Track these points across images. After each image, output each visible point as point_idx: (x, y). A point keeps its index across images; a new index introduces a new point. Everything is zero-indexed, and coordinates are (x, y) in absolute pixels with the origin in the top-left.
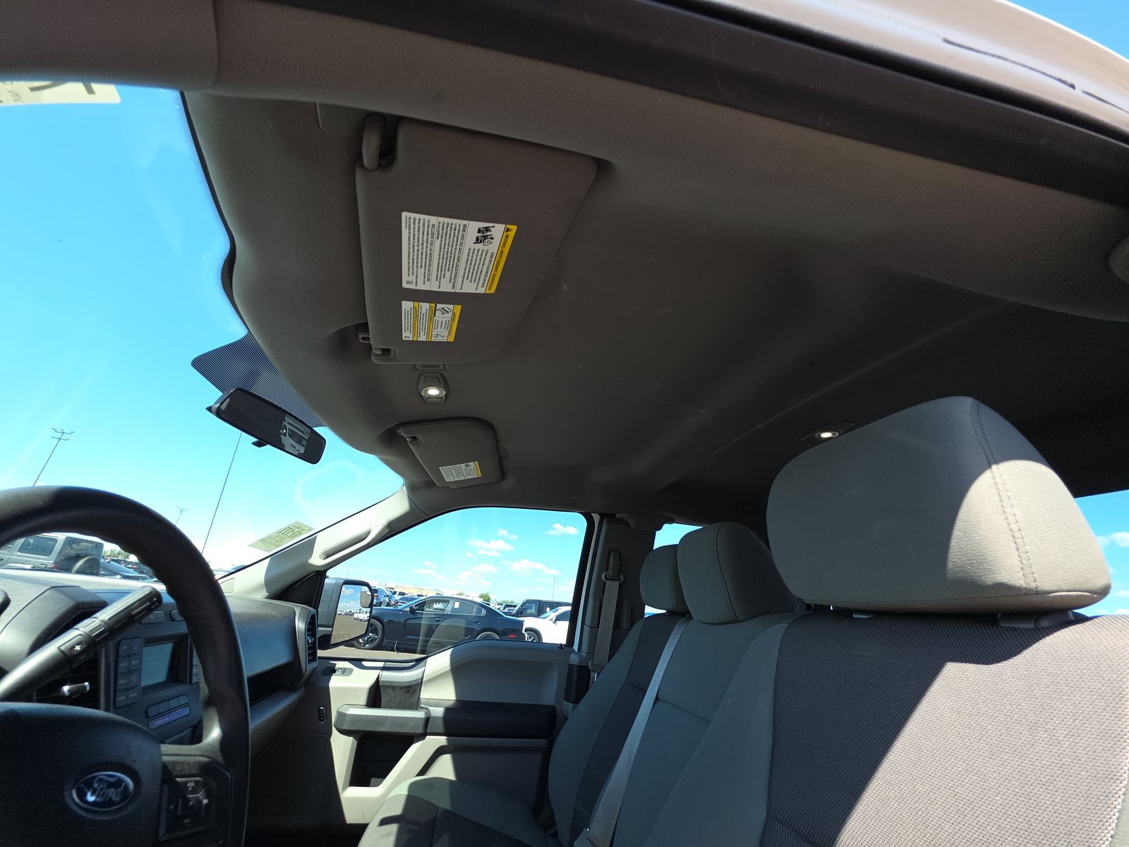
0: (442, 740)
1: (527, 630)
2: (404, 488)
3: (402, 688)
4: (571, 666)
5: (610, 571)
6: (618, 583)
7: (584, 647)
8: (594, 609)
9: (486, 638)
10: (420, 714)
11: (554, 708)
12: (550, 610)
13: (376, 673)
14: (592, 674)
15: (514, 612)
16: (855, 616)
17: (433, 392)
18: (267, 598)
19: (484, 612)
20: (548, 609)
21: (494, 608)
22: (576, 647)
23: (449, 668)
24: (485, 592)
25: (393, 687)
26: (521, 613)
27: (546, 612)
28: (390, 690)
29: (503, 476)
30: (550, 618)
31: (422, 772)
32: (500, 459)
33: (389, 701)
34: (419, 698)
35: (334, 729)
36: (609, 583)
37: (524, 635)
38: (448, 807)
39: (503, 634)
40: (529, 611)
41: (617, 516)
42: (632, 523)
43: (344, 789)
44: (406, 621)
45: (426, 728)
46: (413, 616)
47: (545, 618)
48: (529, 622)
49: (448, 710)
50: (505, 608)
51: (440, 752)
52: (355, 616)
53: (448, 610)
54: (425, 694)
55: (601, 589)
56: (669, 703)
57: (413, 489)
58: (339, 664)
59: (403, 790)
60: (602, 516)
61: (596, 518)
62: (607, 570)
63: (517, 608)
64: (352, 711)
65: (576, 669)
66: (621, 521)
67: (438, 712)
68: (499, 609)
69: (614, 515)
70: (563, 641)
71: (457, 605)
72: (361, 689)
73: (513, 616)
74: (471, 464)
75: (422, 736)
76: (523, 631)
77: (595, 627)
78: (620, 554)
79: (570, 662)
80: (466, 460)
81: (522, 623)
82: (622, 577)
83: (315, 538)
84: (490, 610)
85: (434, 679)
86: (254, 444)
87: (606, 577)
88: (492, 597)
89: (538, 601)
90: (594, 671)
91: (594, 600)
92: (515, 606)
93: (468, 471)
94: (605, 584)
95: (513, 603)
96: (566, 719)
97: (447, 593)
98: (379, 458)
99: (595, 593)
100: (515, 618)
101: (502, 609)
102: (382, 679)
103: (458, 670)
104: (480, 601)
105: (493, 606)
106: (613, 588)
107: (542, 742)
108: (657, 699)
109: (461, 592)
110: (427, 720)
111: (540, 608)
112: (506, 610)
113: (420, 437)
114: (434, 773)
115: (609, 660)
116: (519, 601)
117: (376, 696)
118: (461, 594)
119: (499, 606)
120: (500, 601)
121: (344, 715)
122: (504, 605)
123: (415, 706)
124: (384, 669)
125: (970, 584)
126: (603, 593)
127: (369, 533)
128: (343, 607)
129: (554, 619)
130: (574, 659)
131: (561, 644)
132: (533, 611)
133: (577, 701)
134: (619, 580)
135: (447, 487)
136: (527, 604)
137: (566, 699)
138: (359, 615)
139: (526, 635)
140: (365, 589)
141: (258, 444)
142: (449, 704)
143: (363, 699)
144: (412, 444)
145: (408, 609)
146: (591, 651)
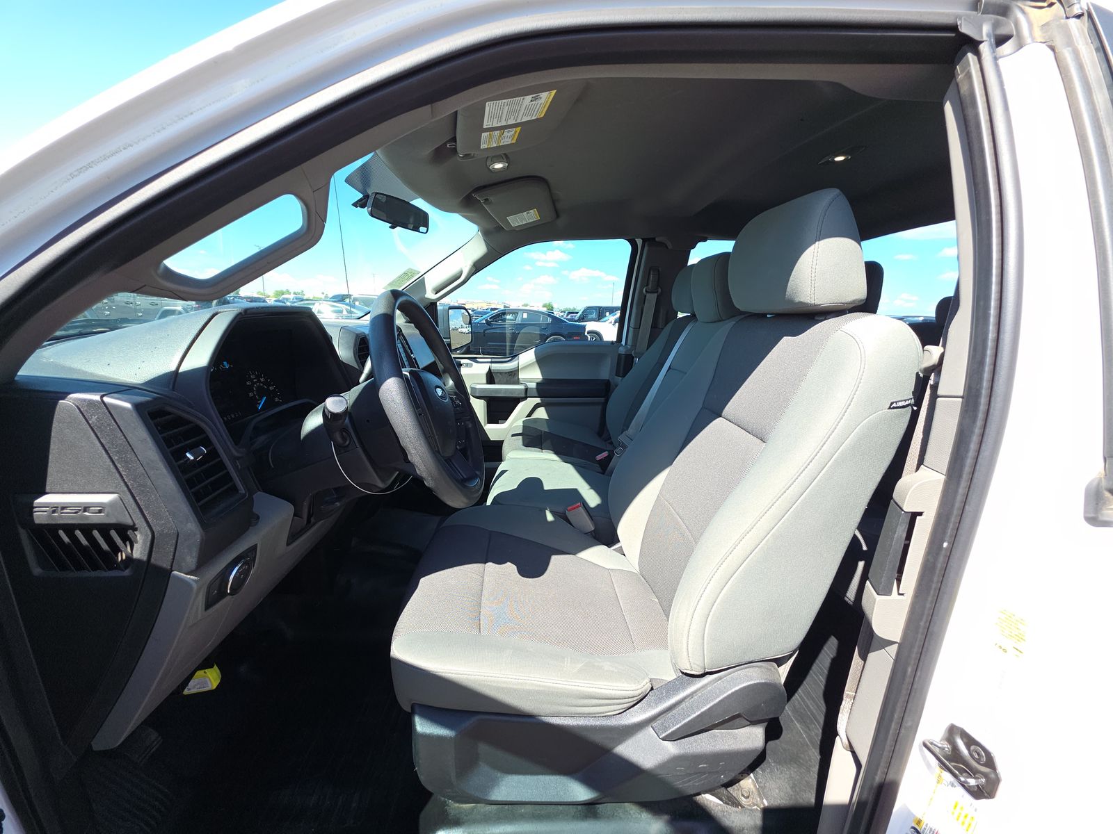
0: (538, 400)
1: (588, 333)
2: (480, 233)
3: (506, 373)
4: (620, 355)
5: (650, 286)
6: (656, 294)
7: (630, 342)
8: (637, 314)
9: (555, 340)
10: (522, 387)
11: (609, 380)
12: (610, 314)
13: (487, 366)
14: (635, 359)
15: (576, 318)
16: (768, 316)
17: (498, 166)
18: (406, 322)
19: (550, 320)
20: (607, 314)
21: (557, 316)
22: (623, 343)
23: (535, 360)
24: (547, 302)
25: (501, 373)
26: (582, 318)
27: (605, 316)
28: (499, 374)
29: (558, 216)
30: (609, 321)
31: (529, 415)
32: (554, 202)
33: (500, 381)
34: (518, 378)
35: (471, 397)
36: (648, 295)
37: (587, 336)
38: (547, 430)
39: (569, 336)
40: (590, 317)
41: (657, 239)
42: (670, 247)
43: (485, 425)
44: (484, 331)
45: (526, 394)
46: (489, 327)
47: (605, 321)
48: (590, 326)
49: (538, 384)
50: (567, 315)
51: (537, 406)
52: (460, 330)
53: (519, 320)
54: (522, 376)
55: (643, 300)
56: (676, 370)
57: (487, 234)
58: (463, 361)
59: (520, 423)
60: (644, 241)
61: (639, 242)
62: (647, 286)
63: (579, 315)
64: (478, 386)
65: (623, 357)
66: (661, 244)
67: (533, 385)
68: (562, 316)
69: (654, 239)
70: (614, 339)
71: (525, 316)
72: (482, 374)
73: (576, 321)
74: (531, 211)
75: (525, 398)
76: (586, 334)
77: (637, 328)
78: (659, 271)
79: (620, 352)
80: (527, 209)
81: (584, 327)
82: (660, 290)
83: (424, 278)
84: (554, 318)
85: (526, 367)
86: (391, 227)
87: (646, 291)
88: (555, 306)
89: (598, 307)
90: (636, 357)
91: (637, 309)
92: (577, 313)
93: (530, 217)
94: (645, 296)
95: (575, 309)
96: (616, 386)
97: (513, 306)
98: (462, 216)
99: (637, 305)
100: (577, 323)
101: (565, 316)
102: (492, 368)
103: (541, 361)
104: (544, 310)
105: (557, 314)
106: (652, 299)
107: (602, 399)
108: (670, 368)
109: (526, 303)
110: (526, 390)
111: (600, 313)
112: (569, 317)
113: (491, 199)
114: (535, 415)
115: (647, 349)
116: (580, 308)
117: (491, 377)
118: (526, 305)
119: (562, 314)
120: (562, 309)
121: (475, 388)
122: (567, 312)
123: (518, 382)
124: (491, 362)
125: (791, 302)
126: (644, 303)
127: (461, 273)
128: (453, 324)
129: (613, 322)
130: (622, 350)
131: (612, 342)
132: (594, 316)
133: (624, 376)
134: (657, 292)
135: (514, 231)
136: (588, 310)
137: (616, 375)
138: (462, 329)
139: (589, 337)
140: (463, 311)
141: (393, 227)
142: (538, 381)
143: (484, 380)
144: (486, 204)
145: (484, 322)
146: (634, 345)
